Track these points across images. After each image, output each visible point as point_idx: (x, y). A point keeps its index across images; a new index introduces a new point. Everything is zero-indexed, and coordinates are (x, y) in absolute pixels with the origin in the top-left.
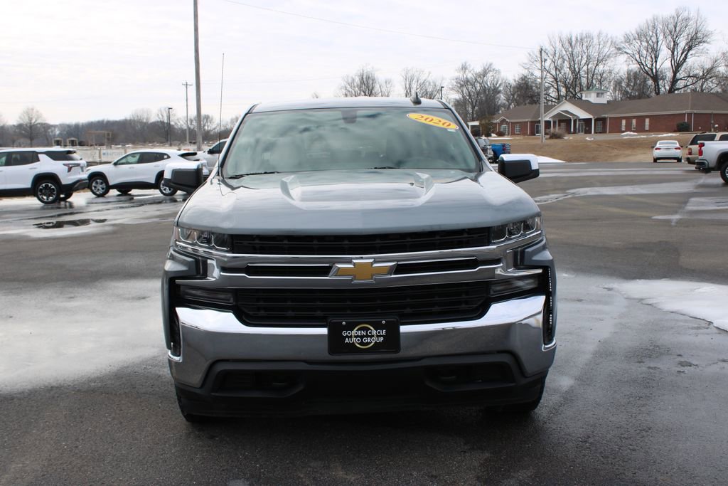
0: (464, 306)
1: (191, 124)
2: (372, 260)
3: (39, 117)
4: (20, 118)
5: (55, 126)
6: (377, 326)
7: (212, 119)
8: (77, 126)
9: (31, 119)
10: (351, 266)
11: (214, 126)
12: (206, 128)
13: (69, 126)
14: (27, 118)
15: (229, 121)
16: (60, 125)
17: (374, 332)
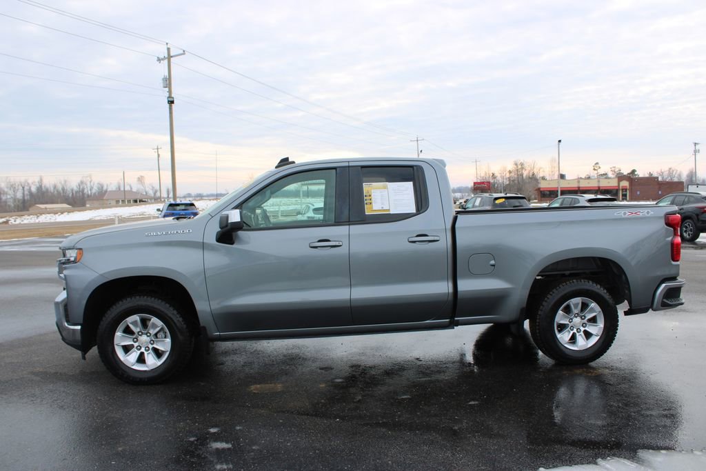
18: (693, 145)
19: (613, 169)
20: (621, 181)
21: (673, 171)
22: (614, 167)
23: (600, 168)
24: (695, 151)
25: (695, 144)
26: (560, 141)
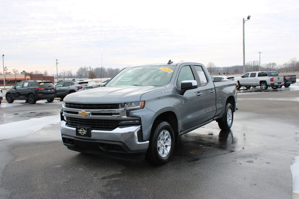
0: (111, 127)
1: (268, 66)
2: (85, 111)
3: (214, 65)
4: (208, 65)
5: (221, 68)
6: (85, 129)
7: (276, 64)
8: (228, 68)
9: (211, 66)
10: (81, 112)
11: (277, 67)
12: (274, 68)
13: (225, 68)
14: (210, 65)
15: (282, 65)
16: (223, 67)
17: (84, 131)
18: (56, 60)
19: (14, 70)
20: (26, 76)
21: (37, 72)
22: (14, 69)
23: (7, 69)
24: (57, 63)
25: (57, 60)
26: (3, 55)
